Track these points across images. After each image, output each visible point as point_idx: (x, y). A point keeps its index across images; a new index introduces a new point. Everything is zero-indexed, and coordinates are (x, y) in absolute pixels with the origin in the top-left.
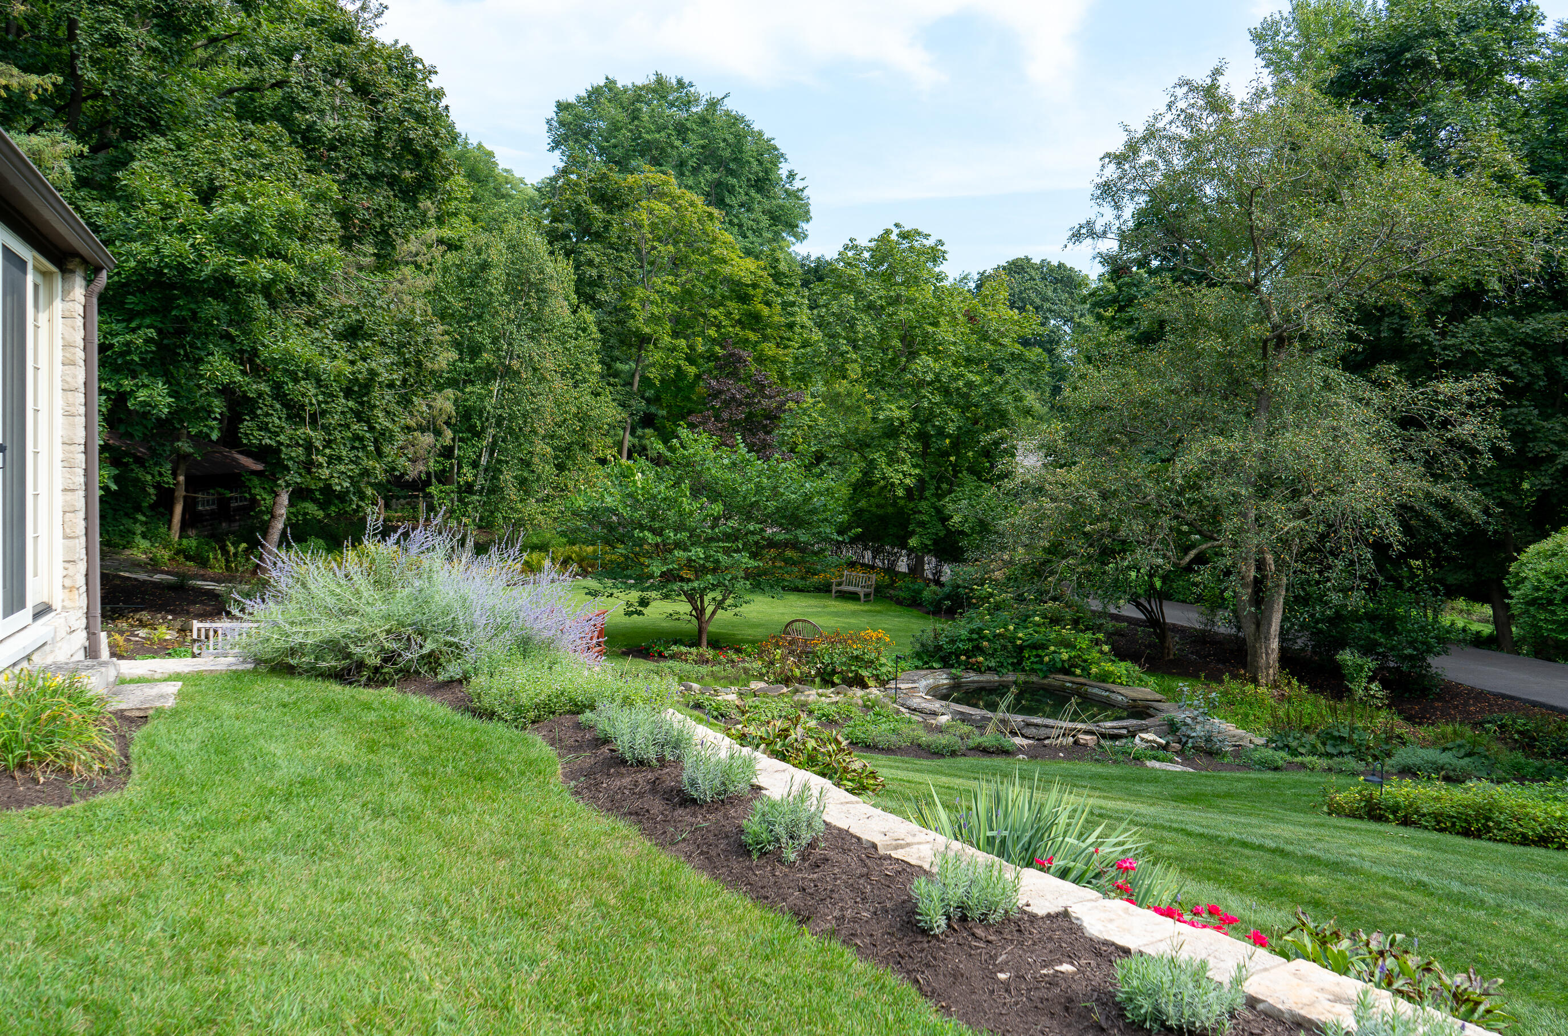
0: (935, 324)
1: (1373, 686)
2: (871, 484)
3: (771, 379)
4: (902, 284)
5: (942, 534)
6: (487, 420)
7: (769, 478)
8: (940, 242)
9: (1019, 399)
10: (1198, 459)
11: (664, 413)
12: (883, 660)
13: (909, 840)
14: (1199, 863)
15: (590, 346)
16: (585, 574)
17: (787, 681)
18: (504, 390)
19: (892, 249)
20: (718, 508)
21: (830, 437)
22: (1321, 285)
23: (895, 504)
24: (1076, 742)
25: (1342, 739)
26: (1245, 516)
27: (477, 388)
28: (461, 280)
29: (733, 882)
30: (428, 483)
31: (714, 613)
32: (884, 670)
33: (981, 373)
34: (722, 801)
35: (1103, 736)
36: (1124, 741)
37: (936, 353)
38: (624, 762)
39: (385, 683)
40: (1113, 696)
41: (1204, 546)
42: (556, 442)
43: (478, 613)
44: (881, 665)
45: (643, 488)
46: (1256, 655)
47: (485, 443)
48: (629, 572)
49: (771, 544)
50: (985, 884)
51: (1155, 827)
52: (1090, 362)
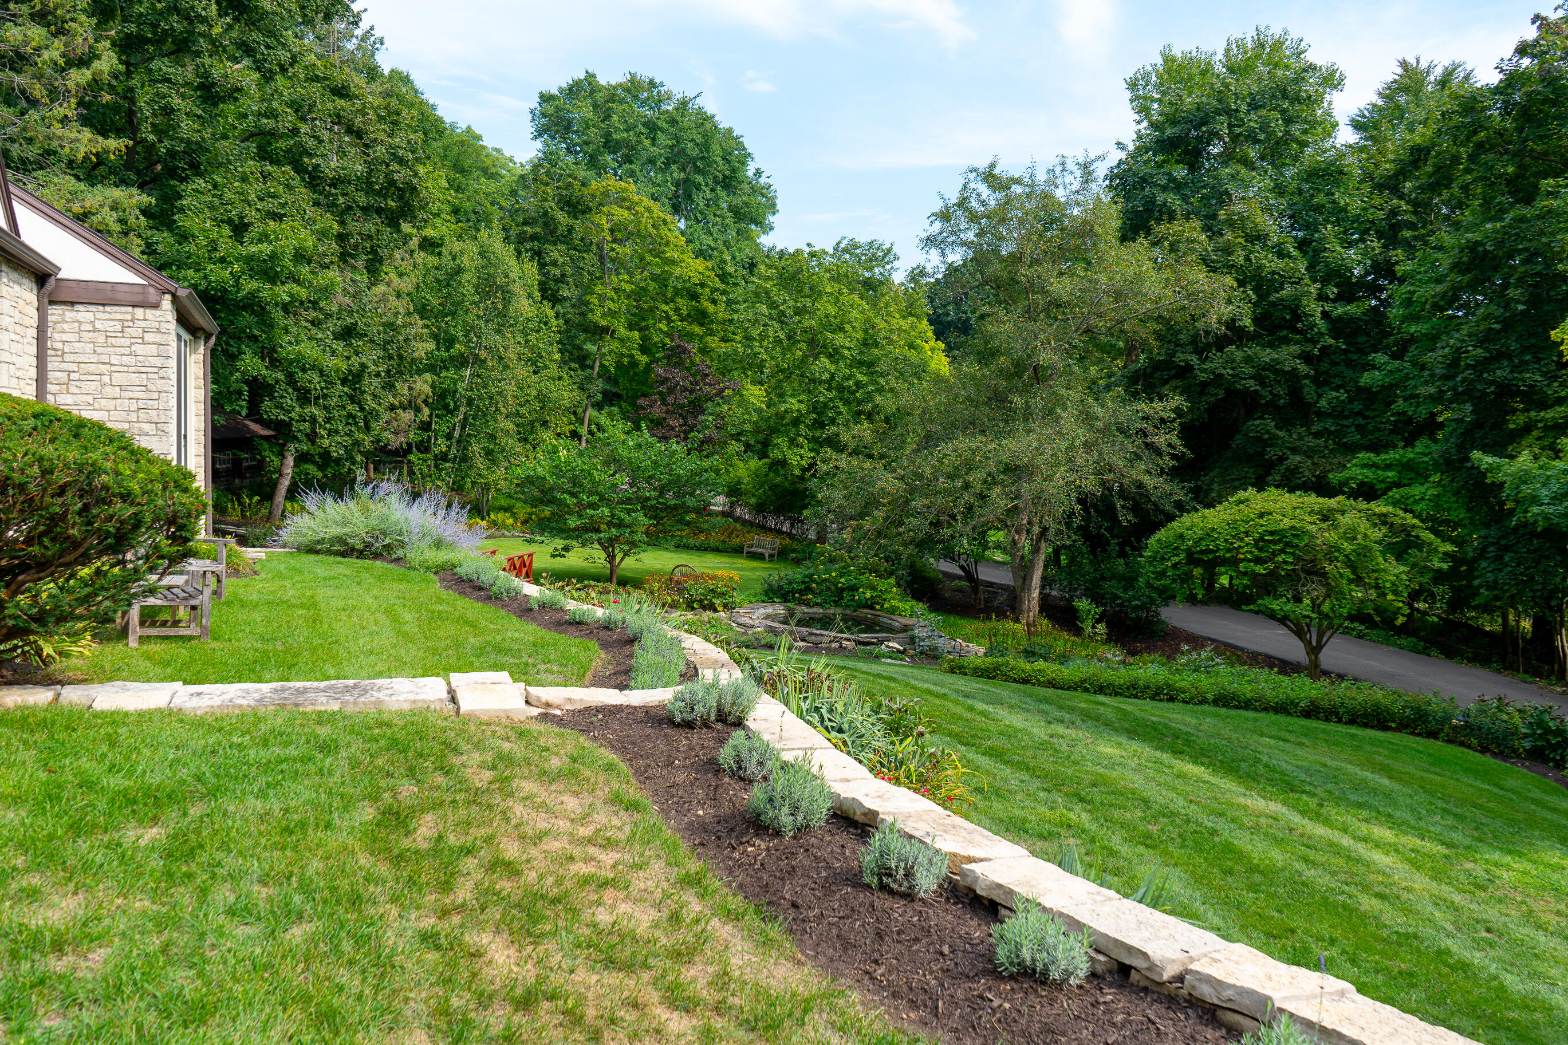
1: (1099, 626)
3: (712, 369)
6: (459, 400)
12: (733, 594)
15: (551, 337)
18: (473, 376)
24: (840, 646)
27: (451, 373)
28: (438, 281)
30: (409, 451)
31: (622, 559)
32: (732, 600)
35: (861, 643)
36: (873, 646)
37: (833, 357)
39: (366, 558)
40: (893, 623)
42: (519, 420)
44: (731, 597)
45: (565, 462)
46: (1021, 602)
47: (457, 420)
48: (555, 526)
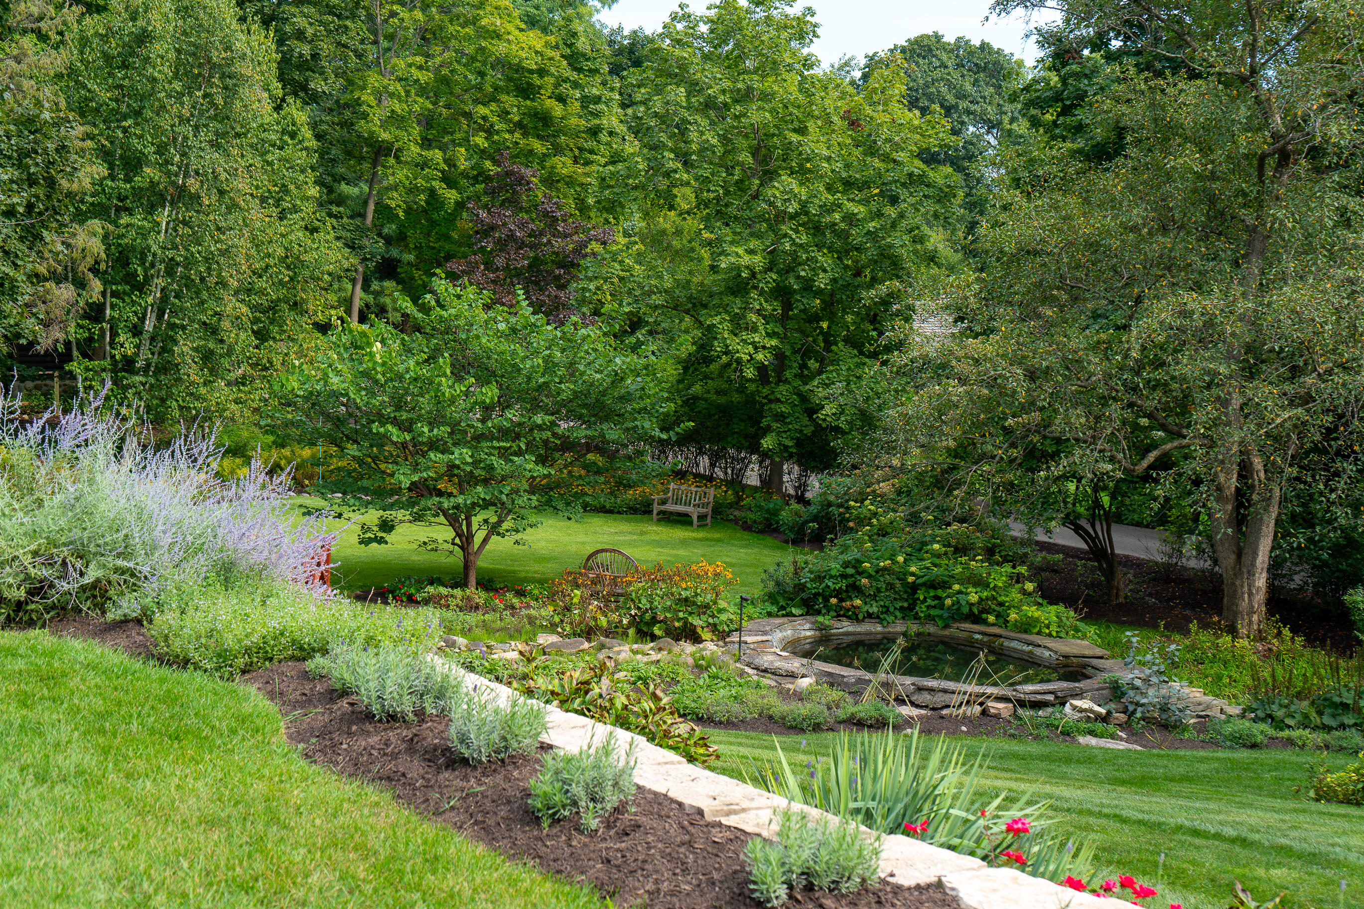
0: (802, 131)
2: (708, 360)
3: (566, 209)
4: (755, 72)
5: (808, 431)
6: (153, 265)
7: (563, 350)
8: (810, 11)
9: (920, 240)
10: (1161, 323)
11: (411, 257)
12: (722, 604)
13: (746, 804)
14: (1133, 855)
15: (301, 159)
16: (299, 487)
17: (589, 633)
18: (176, 223)
19: (740, 19)
20: (490, 393)
21: (650, 293)
22: (1342, 77)
23: (742, 389)
24: (984, 713)
25: (1345, 706)
26: (1225, 403)
27: (138, 219)
28: (107, 58)
29: (516, 854)
30: (67, 357)
31: (485, 541)
32: (723, 617)
33: (865, 202)
34: (502, 761)
35: (1022, 704)
36: (1050, 710)
37: (803, 173)
38: (369, 716)
39: (31, 624)
40: (1038, 651)
41: (1169, 446)
42: (255, 299)
43: (160, 528)
44: (720, 611)
45: (384, 364)
46: (1235, 596)
47: (150, 300)
48: (365, 483)
49: (567, 445)
50: (835, 844)
51: (1080, 812)
52: (1018, 187)
